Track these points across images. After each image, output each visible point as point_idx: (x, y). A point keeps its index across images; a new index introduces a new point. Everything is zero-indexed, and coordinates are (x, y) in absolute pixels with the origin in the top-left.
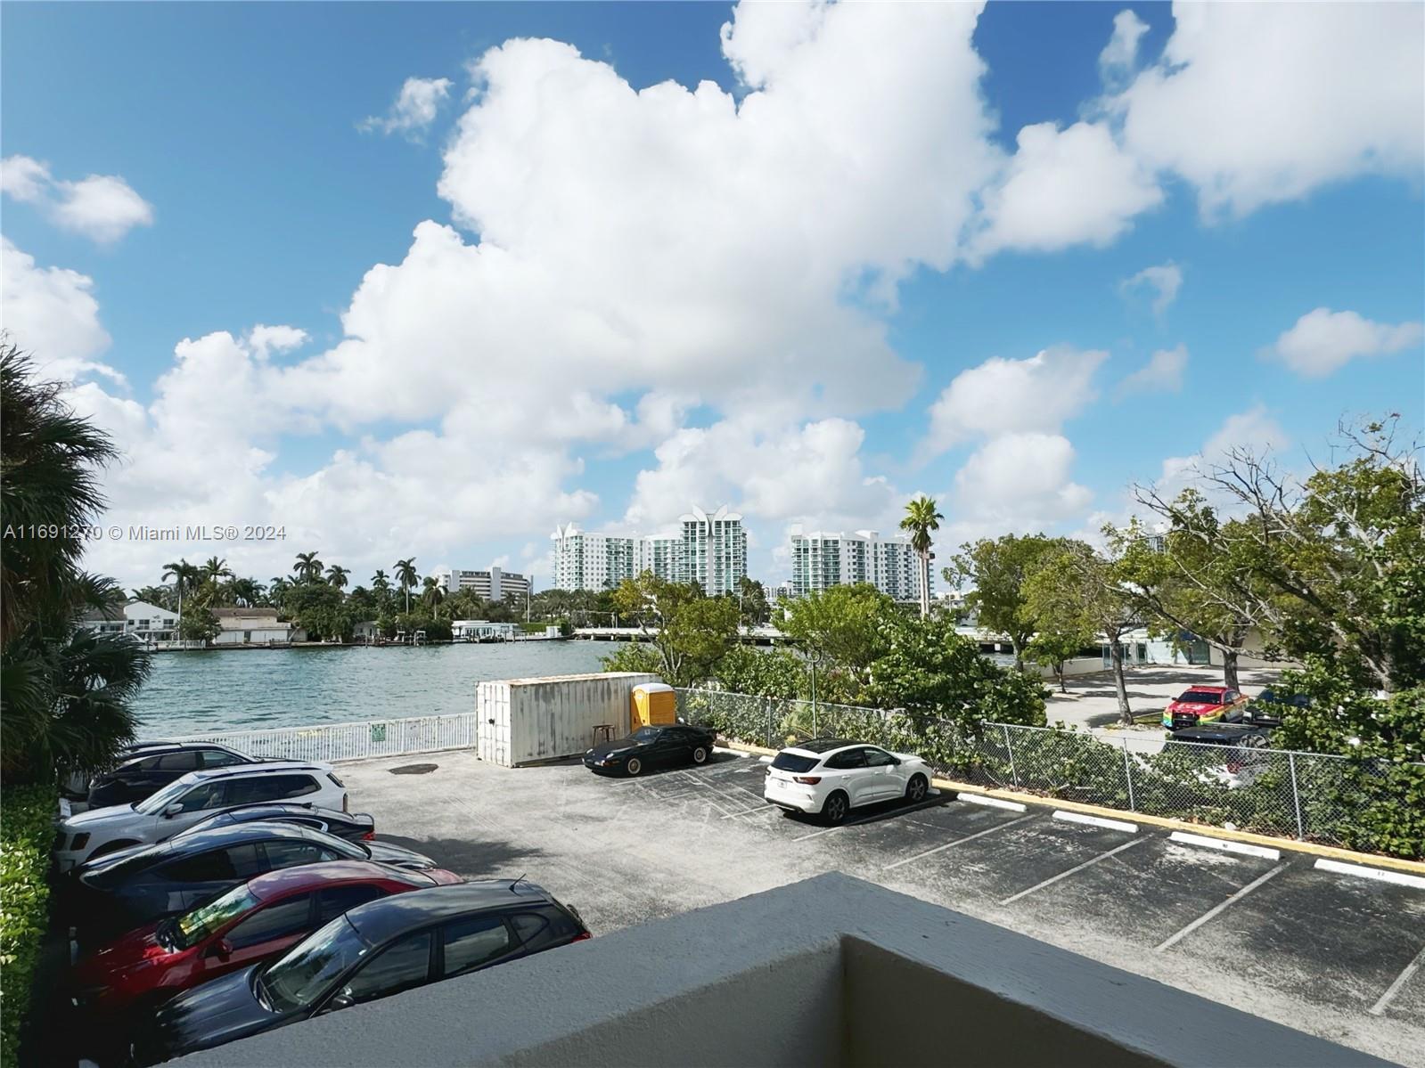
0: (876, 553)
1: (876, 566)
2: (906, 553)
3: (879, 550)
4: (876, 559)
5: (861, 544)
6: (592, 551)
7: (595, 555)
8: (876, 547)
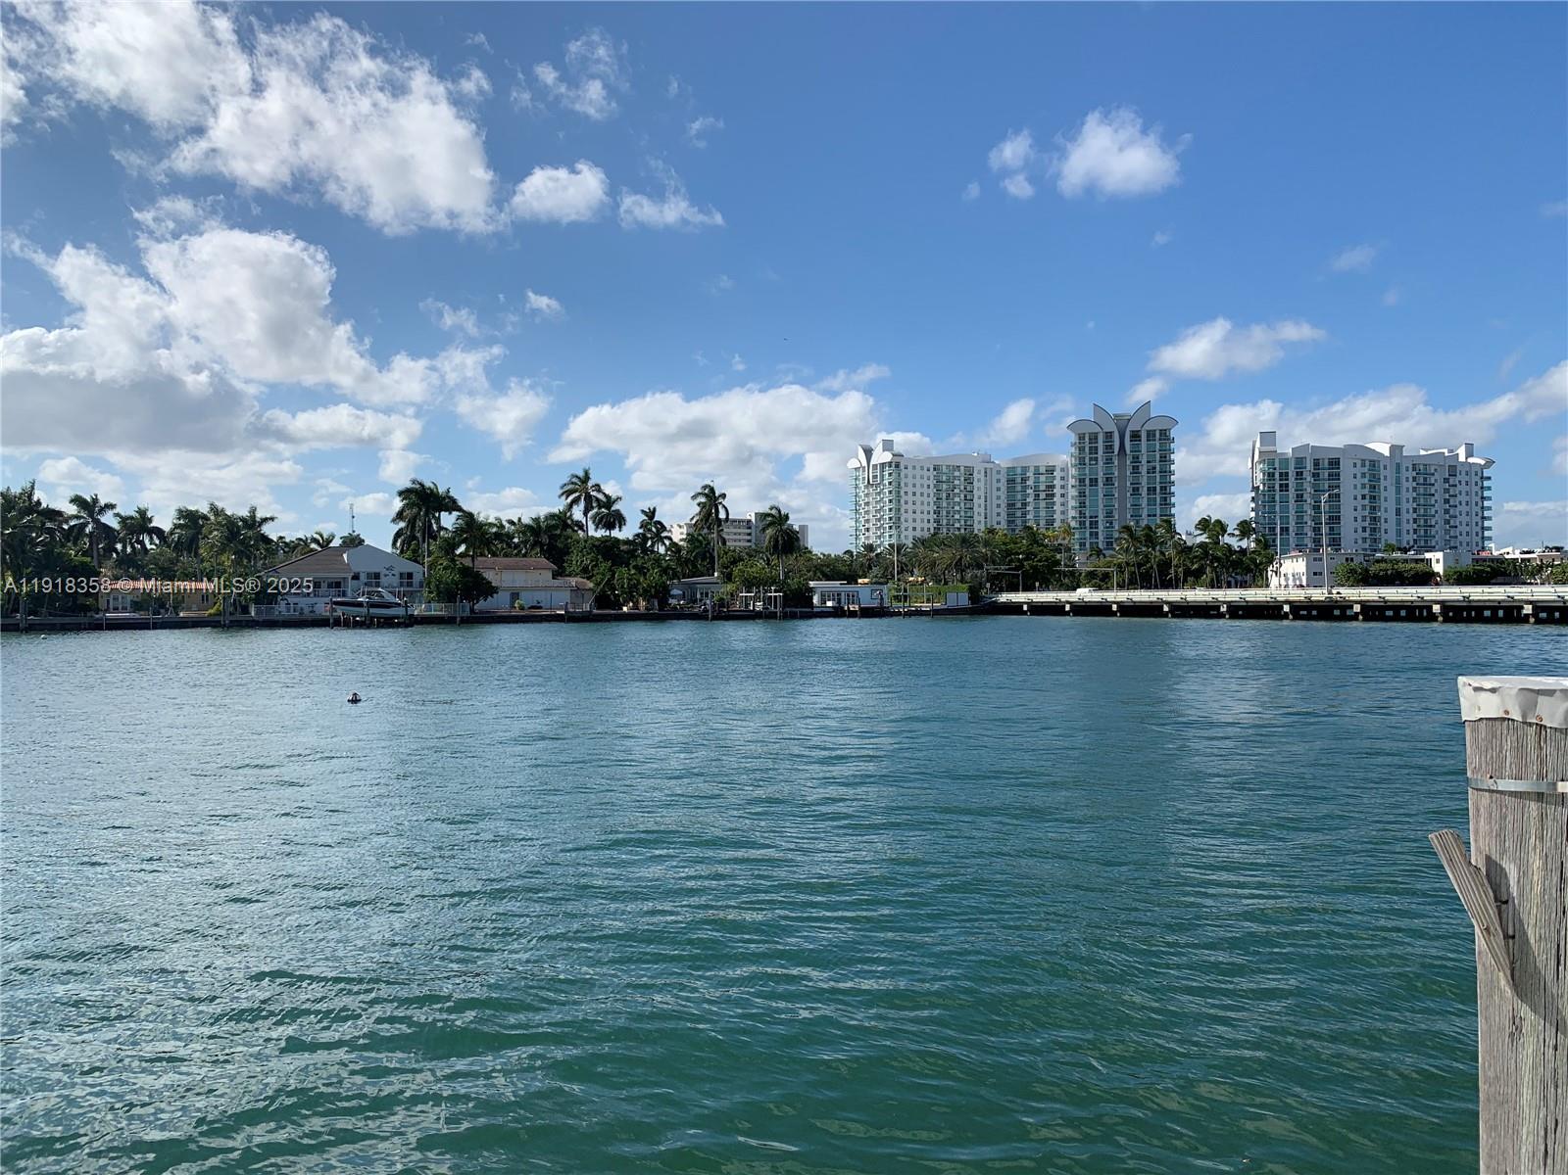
0: (1398, 482)
1: (1398, 502)
2: (1446, 480)
3: (1404, 474)
4: (1398, 490)
5: (1374, 464)
6: (914, 485)
7: (918, 491)
8: (1398, 467)
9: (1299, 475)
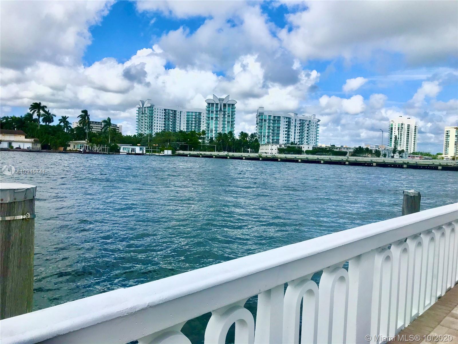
0: (295, 123)
1: (295, 130)
2: (308, 125)
4: (295, 127)
5: (289, 118)
6: (158, 115)
8: (296, 120)
9: (270, 120)
